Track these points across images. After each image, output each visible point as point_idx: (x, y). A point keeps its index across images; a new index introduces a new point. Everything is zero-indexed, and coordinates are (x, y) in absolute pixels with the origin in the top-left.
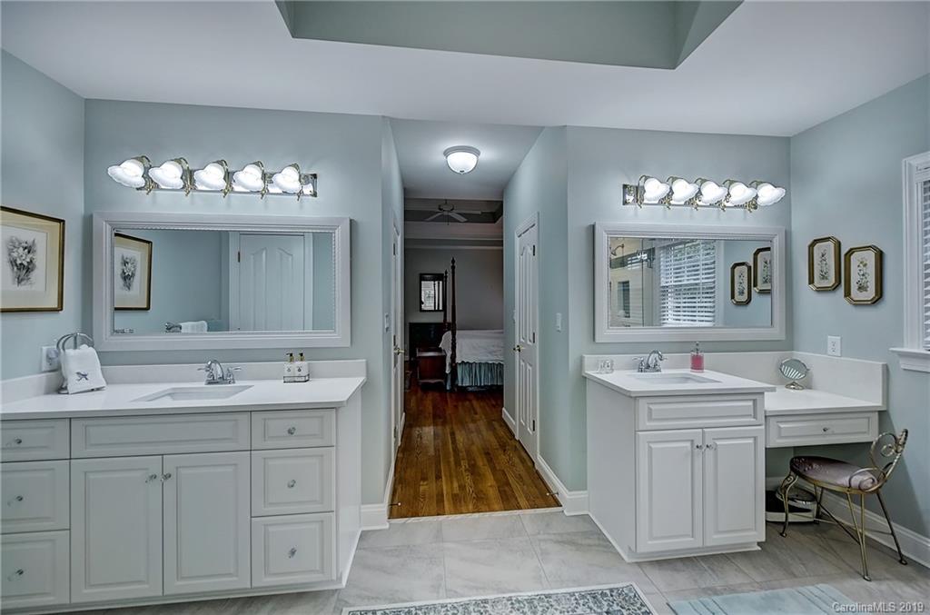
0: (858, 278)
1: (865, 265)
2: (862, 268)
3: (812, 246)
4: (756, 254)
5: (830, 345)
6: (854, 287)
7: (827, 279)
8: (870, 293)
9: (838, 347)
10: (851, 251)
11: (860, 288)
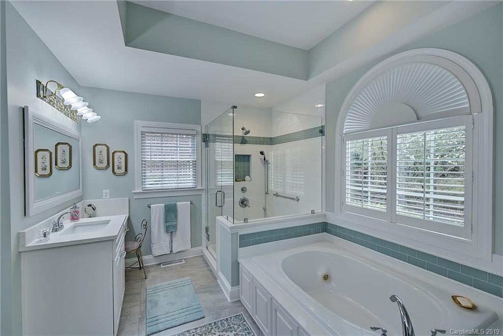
0: (118, 164)
1: (120, 159)
2: (119, 159)
3: (94, 147)
4: (57, 145)
5: (104, 194)
6: (116, 167)
7: (102, 163)
8: (123, 170)
9: (108, 195)
10: (115, 152)
11: (118, 168)
